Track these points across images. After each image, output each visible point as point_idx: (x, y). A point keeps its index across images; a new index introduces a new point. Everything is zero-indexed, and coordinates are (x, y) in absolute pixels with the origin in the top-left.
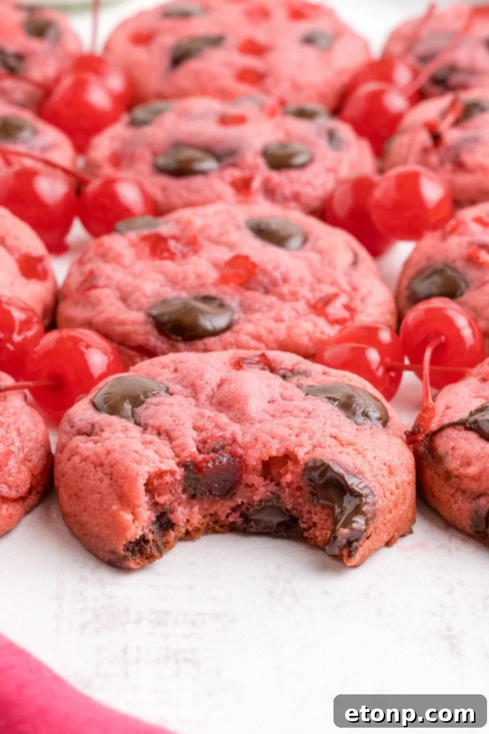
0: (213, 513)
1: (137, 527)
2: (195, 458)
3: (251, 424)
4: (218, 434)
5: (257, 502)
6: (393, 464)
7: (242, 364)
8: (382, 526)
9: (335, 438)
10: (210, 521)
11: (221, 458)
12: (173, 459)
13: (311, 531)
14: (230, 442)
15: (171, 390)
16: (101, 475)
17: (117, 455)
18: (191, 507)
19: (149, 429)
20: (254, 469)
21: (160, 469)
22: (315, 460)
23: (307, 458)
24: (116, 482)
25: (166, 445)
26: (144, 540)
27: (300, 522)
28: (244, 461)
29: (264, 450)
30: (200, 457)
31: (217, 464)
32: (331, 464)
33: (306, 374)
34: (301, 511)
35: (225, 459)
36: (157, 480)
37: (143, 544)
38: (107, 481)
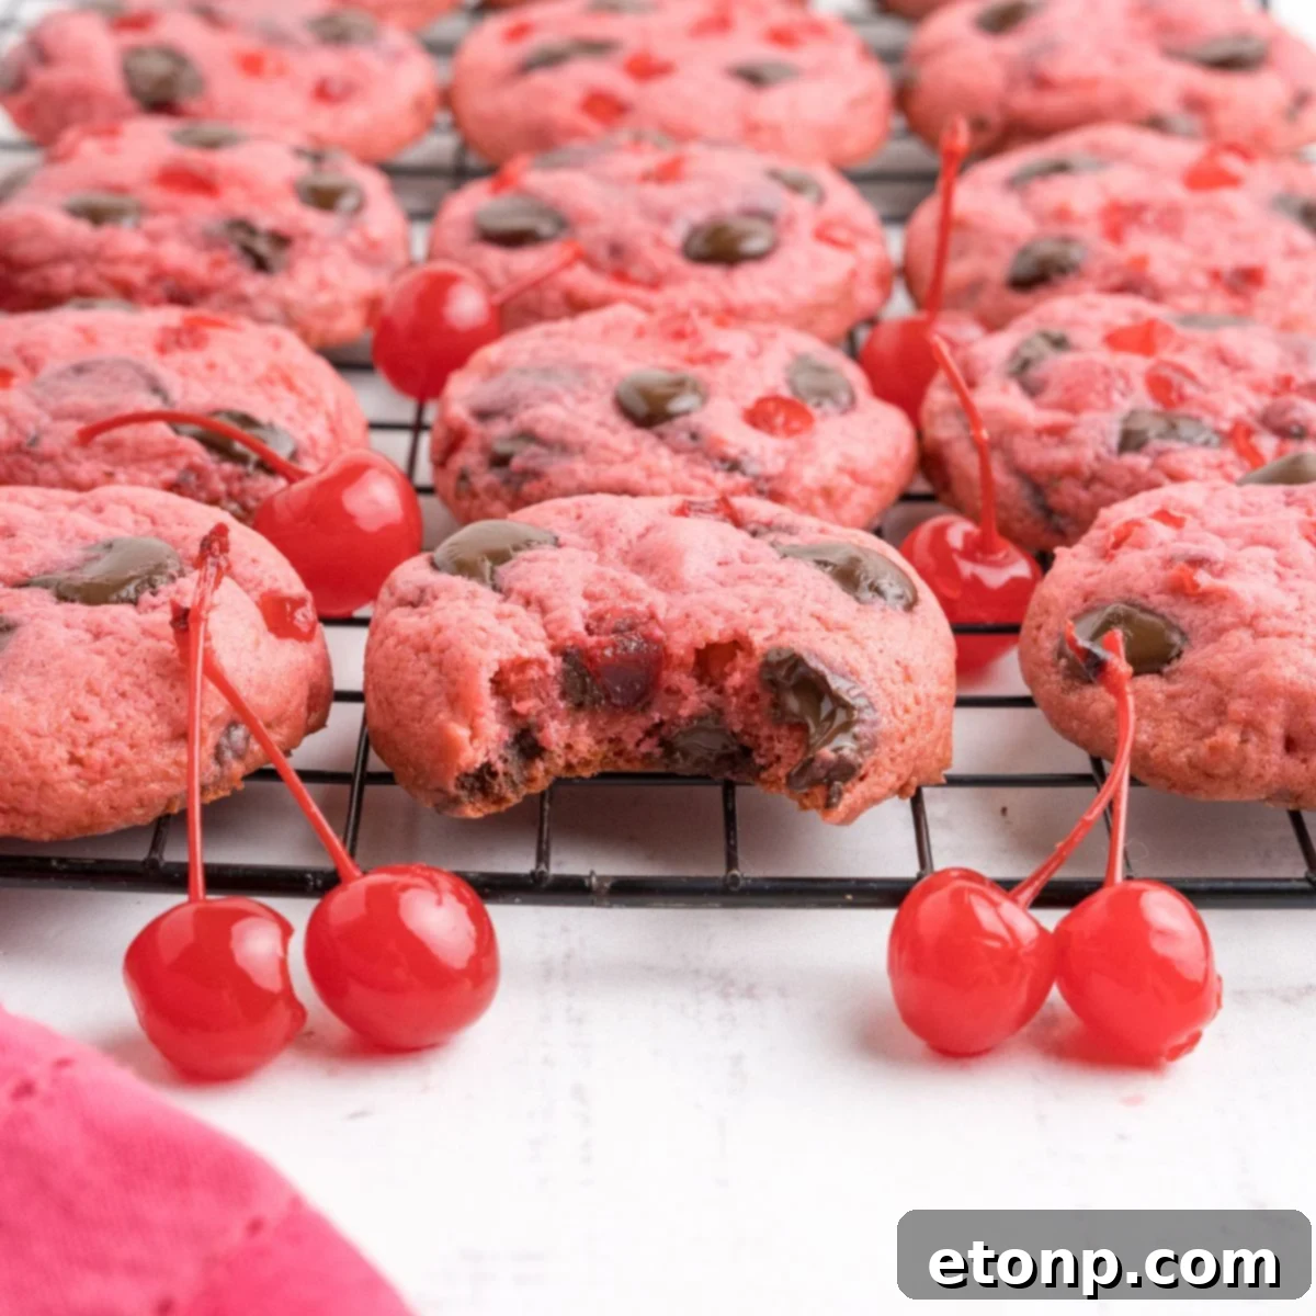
0: (613, 736)
1: (476, 750)
2: (583, 642)
3: (685, 593)
4: (624, 606)
5: (685, 718)
6: (913, 664)
7: (687, 511)
8: (886, 762)
9: (819, 618)
10: (609, 750)
11: (626, 642)
12: (543, 641)
13: (772, 770)
14: (645, 620)
15: (561, 540)
16: (426, 666)
17: (449, 634)
18: (574, 725)
19: (514, 596)
20: (682, 664)
21: (519, 657)
22: (779, 650)
23: (767, 645)
24: (447, 675)
25: (534, 620)
26: (487, 771)
27: (754, 754)
28: (665, 649)
29: (699, 632)
30: (592, 641)
31: (619, 651)
32: (805, 655)
33: (789, 530)
34: (757, 737)
35: (634, 645)
36: (517, 674)
37: (487, 778)
38: (433, 674)
